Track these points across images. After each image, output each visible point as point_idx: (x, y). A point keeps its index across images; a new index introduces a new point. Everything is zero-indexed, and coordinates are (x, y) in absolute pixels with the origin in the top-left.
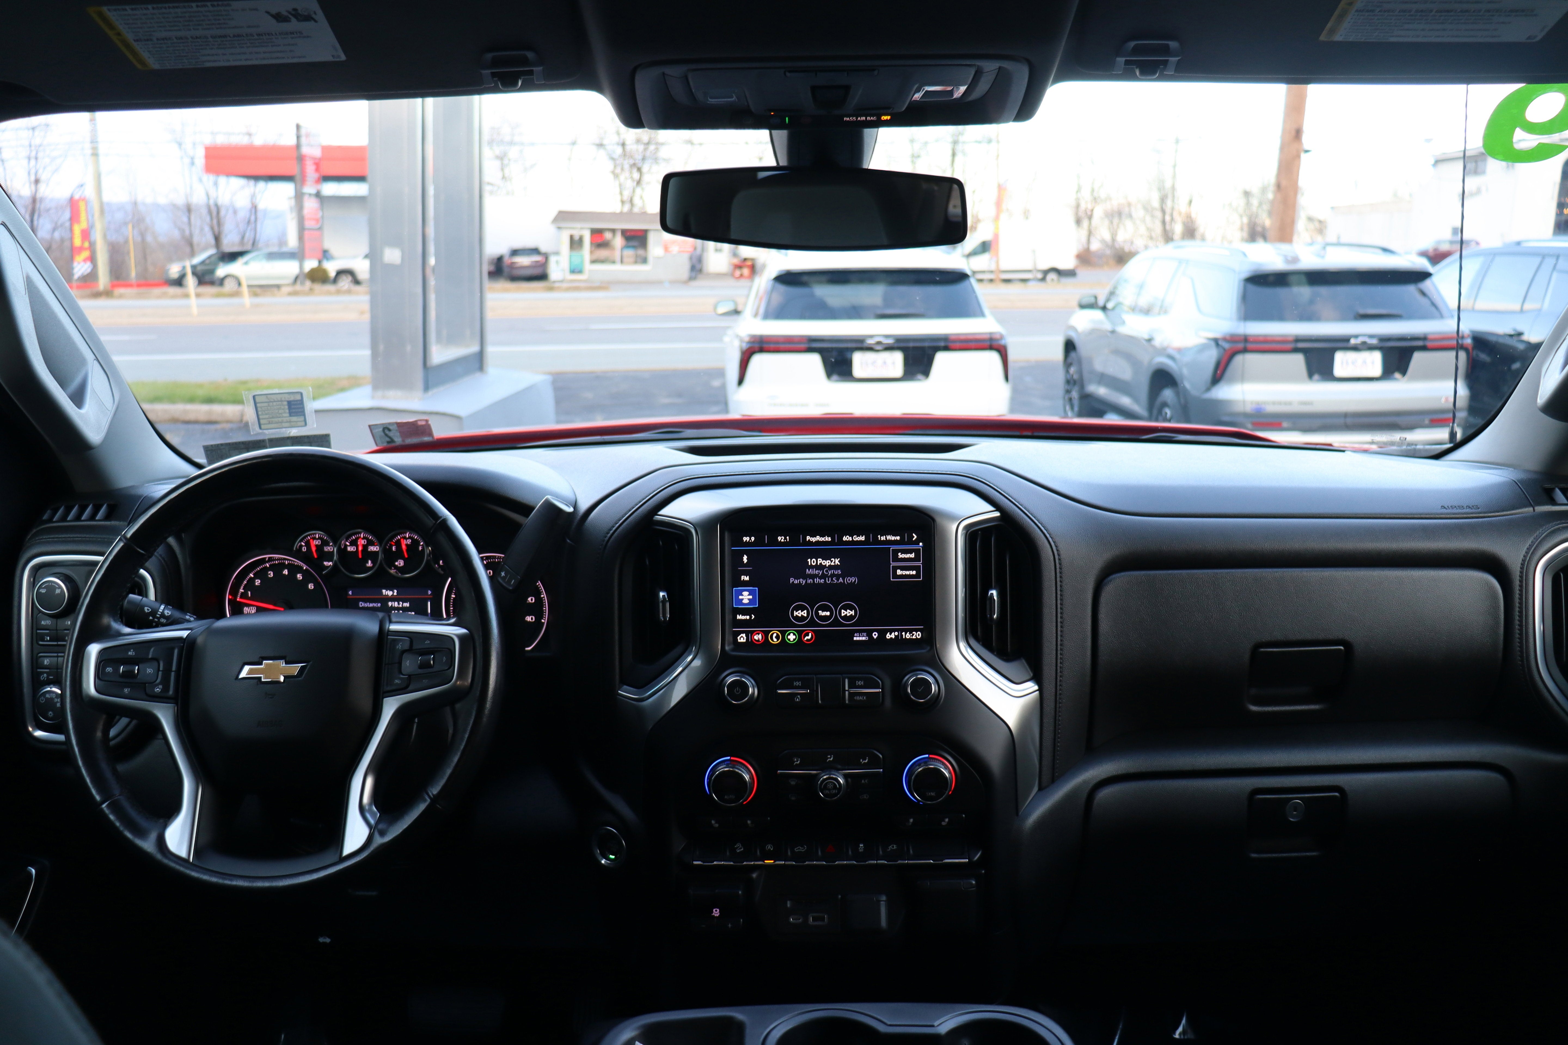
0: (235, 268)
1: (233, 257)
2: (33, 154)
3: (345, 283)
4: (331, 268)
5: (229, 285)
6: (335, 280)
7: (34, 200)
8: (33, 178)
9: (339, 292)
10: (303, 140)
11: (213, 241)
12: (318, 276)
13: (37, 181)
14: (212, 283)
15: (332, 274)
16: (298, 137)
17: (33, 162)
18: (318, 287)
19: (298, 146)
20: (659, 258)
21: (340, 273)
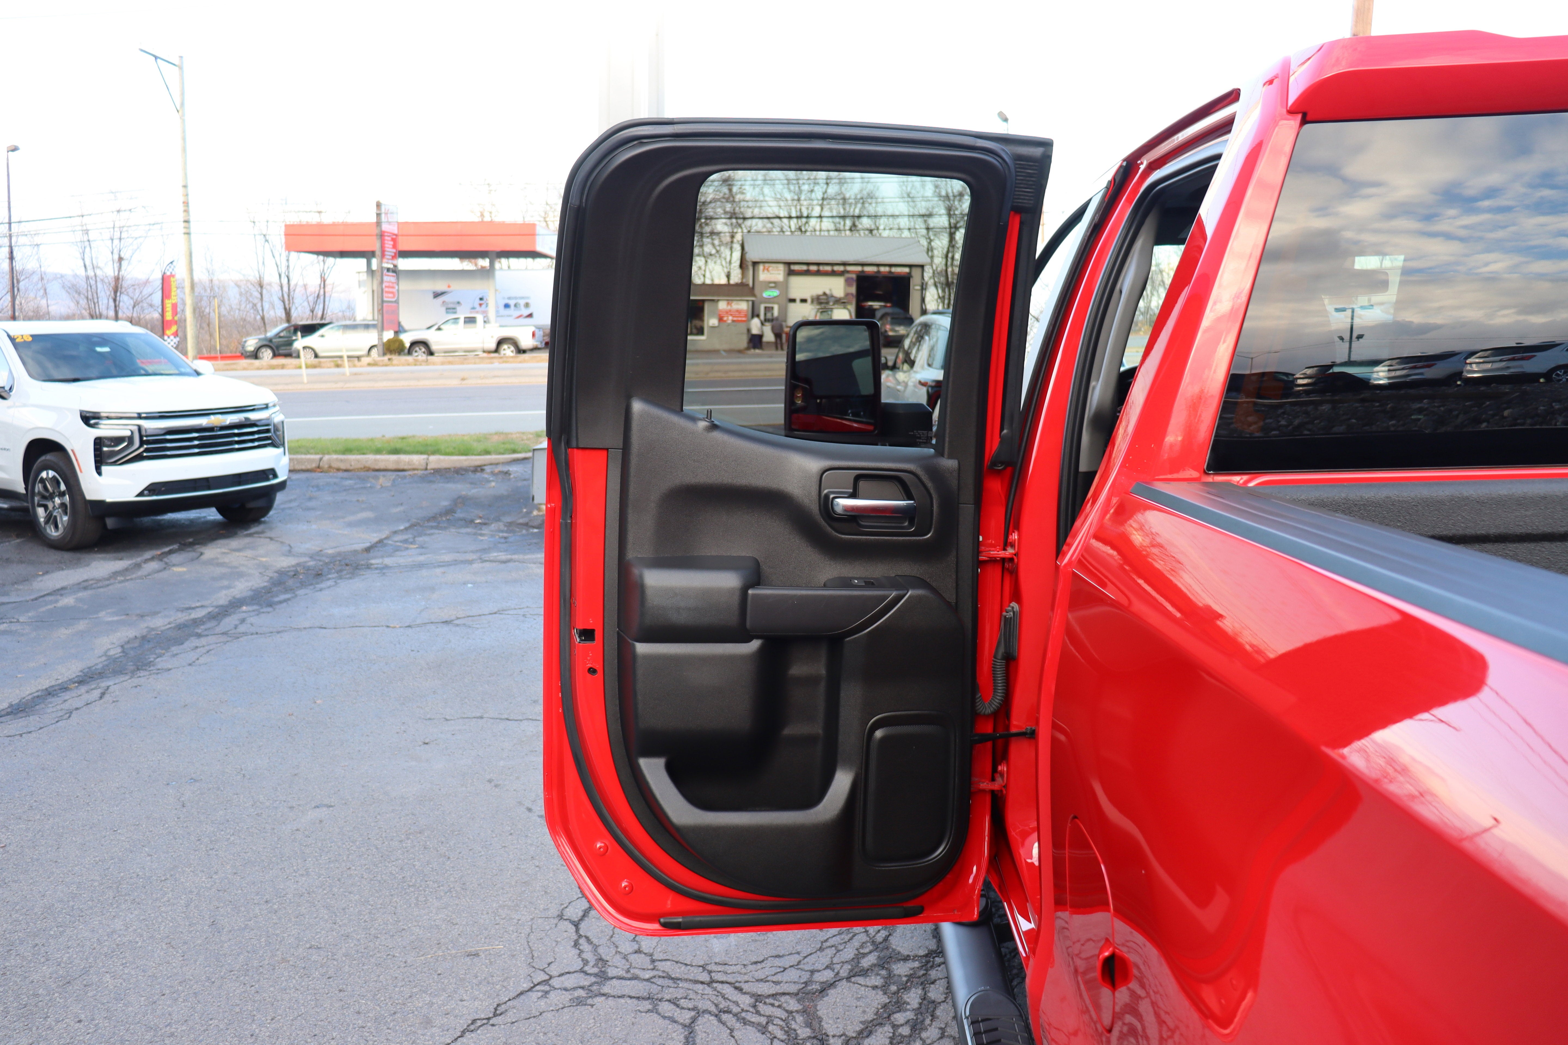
0: (312, 340)
1: (309, 329)
2: (117, 235)
3: (420, 354)
4: (407, 339)
5: (306, 358)
6: (410, 352)
7: (117, 279)
8: (116, 257)
9: (416, 363)
10: (383, 218)
11: (283, 315)
12: (394, 348)
13: (121, 259)
14: (289, 355)
15: (407, 345)
16: (378, 215)
17: (116, 242)
18: (396, 358)
19: (378, 223)
20: (713, 327)
21: (414, 344)
